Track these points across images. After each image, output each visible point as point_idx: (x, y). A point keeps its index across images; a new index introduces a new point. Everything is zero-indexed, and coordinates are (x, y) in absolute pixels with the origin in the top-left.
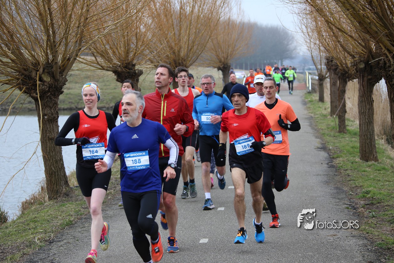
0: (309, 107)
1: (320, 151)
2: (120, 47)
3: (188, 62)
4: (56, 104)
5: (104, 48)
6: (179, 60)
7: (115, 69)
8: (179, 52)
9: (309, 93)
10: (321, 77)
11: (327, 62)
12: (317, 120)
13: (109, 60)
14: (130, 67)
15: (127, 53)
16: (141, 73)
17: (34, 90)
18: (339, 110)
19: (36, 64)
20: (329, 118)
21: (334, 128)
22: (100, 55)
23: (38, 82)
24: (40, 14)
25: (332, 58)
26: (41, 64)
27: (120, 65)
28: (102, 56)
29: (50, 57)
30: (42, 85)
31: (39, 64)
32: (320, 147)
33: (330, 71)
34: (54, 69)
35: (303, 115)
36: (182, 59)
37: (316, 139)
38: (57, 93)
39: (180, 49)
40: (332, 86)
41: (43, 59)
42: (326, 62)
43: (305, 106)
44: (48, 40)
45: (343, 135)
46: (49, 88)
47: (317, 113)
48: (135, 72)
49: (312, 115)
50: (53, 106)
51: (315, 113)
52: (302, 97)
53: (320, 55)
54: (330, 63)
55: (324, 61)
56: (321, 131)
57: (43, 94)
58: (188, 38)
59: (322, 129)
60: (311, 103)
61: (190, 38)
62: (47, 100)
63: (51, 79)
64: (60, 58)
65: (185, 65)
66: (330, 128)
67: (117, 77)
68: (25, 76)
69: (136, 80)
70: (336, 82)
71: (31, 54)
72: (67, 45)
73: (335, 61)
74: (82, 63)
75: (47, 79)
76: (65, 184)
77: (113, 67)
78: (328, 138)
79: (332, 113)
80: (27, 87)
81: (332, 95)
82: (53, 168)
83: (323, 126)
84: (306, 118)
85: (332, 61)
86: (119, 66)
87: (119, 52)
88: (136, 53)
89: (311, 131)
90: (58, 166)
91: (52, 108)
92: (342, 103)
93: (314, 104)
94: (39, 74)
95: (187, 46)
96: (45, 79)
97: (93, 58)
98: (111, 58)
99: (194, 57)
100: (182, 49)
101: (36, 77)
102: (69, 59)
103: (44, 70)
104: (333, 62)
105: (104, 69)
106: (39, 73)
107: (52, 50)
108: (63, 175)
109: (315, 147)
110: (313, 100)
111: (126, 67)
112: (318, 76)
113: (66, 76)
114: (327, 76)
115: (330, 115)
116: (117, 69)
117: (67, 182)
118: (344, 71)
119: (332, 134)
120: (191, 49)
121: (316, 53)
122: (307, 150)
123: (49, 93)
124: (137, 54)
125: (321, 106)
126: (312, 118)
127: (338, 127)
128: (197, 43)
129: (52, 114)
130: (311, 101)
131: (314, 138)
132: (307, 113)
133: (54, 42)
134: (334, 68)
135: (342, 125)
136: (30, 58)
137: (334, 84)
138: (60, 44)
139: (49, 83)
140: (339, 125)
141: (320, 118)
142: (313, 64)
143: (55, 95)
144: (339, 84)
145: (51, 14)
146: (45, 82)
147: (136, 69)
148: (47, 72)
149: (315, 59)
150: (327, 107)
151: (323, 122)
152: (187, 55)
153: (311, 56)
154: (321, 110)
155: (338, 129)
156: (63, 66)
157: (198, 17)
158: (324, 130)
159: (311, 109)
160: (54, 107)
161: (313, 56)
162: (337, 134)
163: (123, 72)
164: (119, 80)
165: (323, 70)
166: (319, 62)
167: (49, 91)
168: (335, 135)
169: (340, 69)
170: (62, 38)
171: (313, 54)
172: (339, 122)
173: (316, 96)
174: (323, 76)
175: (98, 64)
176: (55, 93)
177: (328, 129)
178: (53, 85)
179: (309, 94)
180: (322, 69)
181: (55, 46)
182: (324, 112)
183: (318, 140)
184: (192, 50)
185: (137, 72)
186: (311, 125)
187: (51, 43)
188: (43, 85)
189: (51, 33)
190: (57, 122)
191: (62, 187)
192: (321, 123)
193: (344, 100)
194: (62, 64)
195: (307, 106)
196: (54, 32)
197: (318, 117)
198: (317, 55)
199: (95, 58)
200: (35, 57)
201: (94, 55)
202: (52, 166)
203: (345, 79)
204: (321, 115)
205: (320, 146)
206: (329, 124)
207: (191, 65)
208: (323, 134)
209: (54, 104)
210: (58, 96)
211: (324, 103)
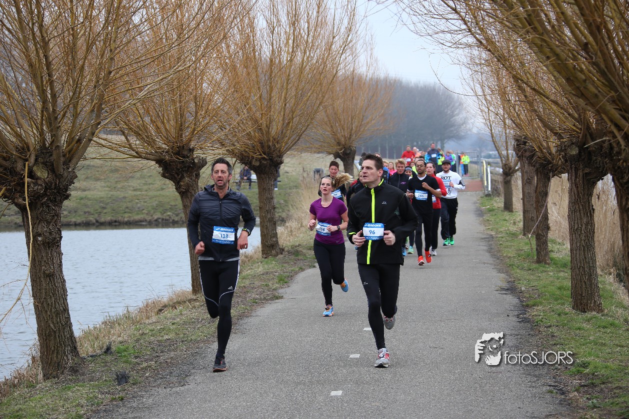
0: (488, 220)
1: (506, 294)
2: (169, 121)
3: (284, 145)
4: (58, 215)
5: (141, 122)
6: (269, 140)
7: (160, 156)
8: (268, 127)
9: (488, 195)
10: (507, 170)
11: (517, 145)
12: (501, 243)
13: (150, 142)
14: (185, 153)
15: (180, 129)
16: (203, 163)
17: (19, 192)
18: (537, 225)
19: (24, 149)
20: (522, 239)
21: (528, 256)
22: (134, 133)
23: (27, 180)
24: (31, 65)
25: (524, 138)
26: (32, 149)
27: (168, 149)
28: (138, 134)
29: (48, 137)
30: (33, 183)
31: (29, 150)
32: (506, 288)
33: (522, 160)
34: (54, 156)
35: (477, 233)
36: (274, 139)
37: (499, 274)
38: (58, 198)
39: (270, 123)
40: (525, 184)
41: (35, 140)
42: (515, 144)
43: (481, 219)
44: (44, 108)
45: (544, 267)
46: (46, 189)
47: (502, 230)
48: (194, 160)
49: (493, 233)
50: (53, 219)
51: (497, 229)
52: (477, 203)
53: (506, 133)
54: (522, 146)
55: (512, 143)
56: (508, 260)
57: (35, 200)
58: (284, 105)
59: (509, 257)
60: (491, 213)
61: (288, 105)
62: (41, 209)
63: (48, 174)
64: (64, 138)
65: (278, 150)
66: (523, 255)
67: (163, 170)
68: (5, 169)
69: (194, 175)
70: (533, 178)
71: (16, 132)
72: (76, 116)
73: (530, 143)
74: (104, 146)
75: (42, 173)
76: (72, 352)
77: (156, 154)
78: (518, 273)
79: (526, 230)
80: (9, 187)
81: (525, 199)
82: (52, 325)
83: (511, 253)
84: (482, 239)
85: (525, 143)
86: (167, 152)
87: (166, 129)
88: (194, 130)
89: (491, 260)
90: (61, 322)
91: (50, 222)
92: (542, 214)
93: (495, 215)
94: (28, 166)
95: (281, 119)
96: (39, 174)
97: (123, 138)
98: (152, 139)
99: (294, 137)
100: (274, 123)
101: (24, 170)
102: (79, 141)
103: (36, 160)
104: (527, 144)
105: (140, 157)
106: (28, 164)
107: (51, 126)
108: (68, 336)
109: (497, 288)
110: (494, 208)
111: (178, 154)
112: (503, 169)
113: (74, 169)
114: (517, 168)
115: (522, 234)
116: (163, 157)
117: (75, 348)
118: (545, 160)
119: (525, 265)
120: (289, 123)
121: (498, 129)
122: (483, 292)
123: (46, 198)
124: (196, 132)
125: (507, 218)
126: (493, 238)
127: (535, 253)
128: (298, 112)
129: (50, 233)
130: (491, 210)
131: (494, 273)
132: (484, 230)
133: (54, 110)
134: (528, 154)
135: (543, 251)
136: (14, 140)
137: (529, 181)
138: (64, 115)
139: (47, 180)
140: (537, 249)
141: (506, 239)
142: (495, 149)
143: (55, 201)
144: (537, 181)
145: (48, 64)
146: (38, 178)
147: (195, 156)
148: (43, 163)
149: (497, 139)
150: (518, 219)
151: (511, 246)
152: (282, 132)
153: (490, 135)
154: (508, 225)
155: (536, 258)
156: (70, 152)
157: (302, 69)
158: (512, 259)
159: (491, 223)
160: (53, 221)
161: (494, 135)
162: (534, 266)
163: (174, 162)
164: (167, 175)
165: (510, 159)
166: (504, 144)
167: (45, 194)
168: (531, 267)
169: (539, 157)
170: (69, 105)
171: (493, 131)
172: (538, 245)
173: (499, 202)
174: (510, 168)
175: (131, 148)
176: (55, 198)
177: (519, 257)
178: (51, 185)
179: (487, 198)
180: (510, 156)
181: (56, 118)
182: (513, 229)
183: (503, 275)
184: (291, 124)
185: (196, 161)
186: (489, 250)
187: (49, 114)
188: (36, 184)
189: (49, 96)
190: (59, 246)
191: (67, 356)
192: (507, 247)
193: (544, 208)
194: (67, 149)
195: (484, 218)
196: (54, 96)
197: (502, 238)
198: (501, 133)
199: (126, 138)
200: (21, 137)
201: (123, 134)
202: (50, 322)
203: (547, 173)
204: (507, 233)
205: (505, 285)
206: (521, 248)
207: (289, 149)
208: (510, 265)
209: (53, 216)
210: (62, 202)
211: (513, 214)
